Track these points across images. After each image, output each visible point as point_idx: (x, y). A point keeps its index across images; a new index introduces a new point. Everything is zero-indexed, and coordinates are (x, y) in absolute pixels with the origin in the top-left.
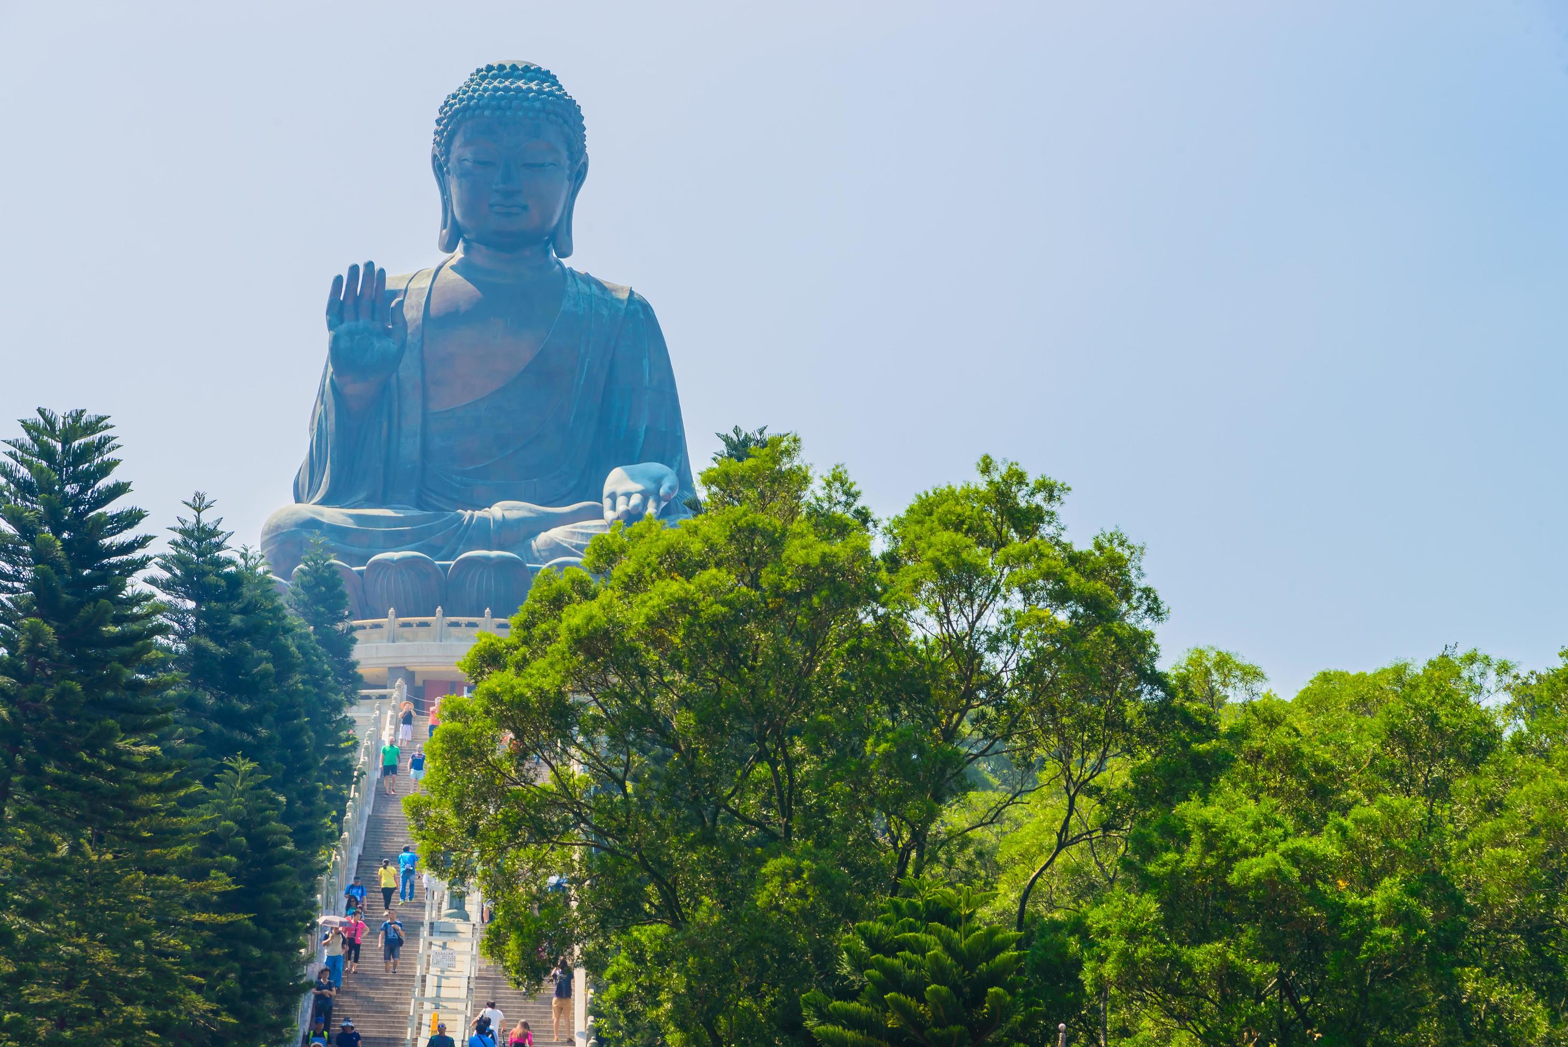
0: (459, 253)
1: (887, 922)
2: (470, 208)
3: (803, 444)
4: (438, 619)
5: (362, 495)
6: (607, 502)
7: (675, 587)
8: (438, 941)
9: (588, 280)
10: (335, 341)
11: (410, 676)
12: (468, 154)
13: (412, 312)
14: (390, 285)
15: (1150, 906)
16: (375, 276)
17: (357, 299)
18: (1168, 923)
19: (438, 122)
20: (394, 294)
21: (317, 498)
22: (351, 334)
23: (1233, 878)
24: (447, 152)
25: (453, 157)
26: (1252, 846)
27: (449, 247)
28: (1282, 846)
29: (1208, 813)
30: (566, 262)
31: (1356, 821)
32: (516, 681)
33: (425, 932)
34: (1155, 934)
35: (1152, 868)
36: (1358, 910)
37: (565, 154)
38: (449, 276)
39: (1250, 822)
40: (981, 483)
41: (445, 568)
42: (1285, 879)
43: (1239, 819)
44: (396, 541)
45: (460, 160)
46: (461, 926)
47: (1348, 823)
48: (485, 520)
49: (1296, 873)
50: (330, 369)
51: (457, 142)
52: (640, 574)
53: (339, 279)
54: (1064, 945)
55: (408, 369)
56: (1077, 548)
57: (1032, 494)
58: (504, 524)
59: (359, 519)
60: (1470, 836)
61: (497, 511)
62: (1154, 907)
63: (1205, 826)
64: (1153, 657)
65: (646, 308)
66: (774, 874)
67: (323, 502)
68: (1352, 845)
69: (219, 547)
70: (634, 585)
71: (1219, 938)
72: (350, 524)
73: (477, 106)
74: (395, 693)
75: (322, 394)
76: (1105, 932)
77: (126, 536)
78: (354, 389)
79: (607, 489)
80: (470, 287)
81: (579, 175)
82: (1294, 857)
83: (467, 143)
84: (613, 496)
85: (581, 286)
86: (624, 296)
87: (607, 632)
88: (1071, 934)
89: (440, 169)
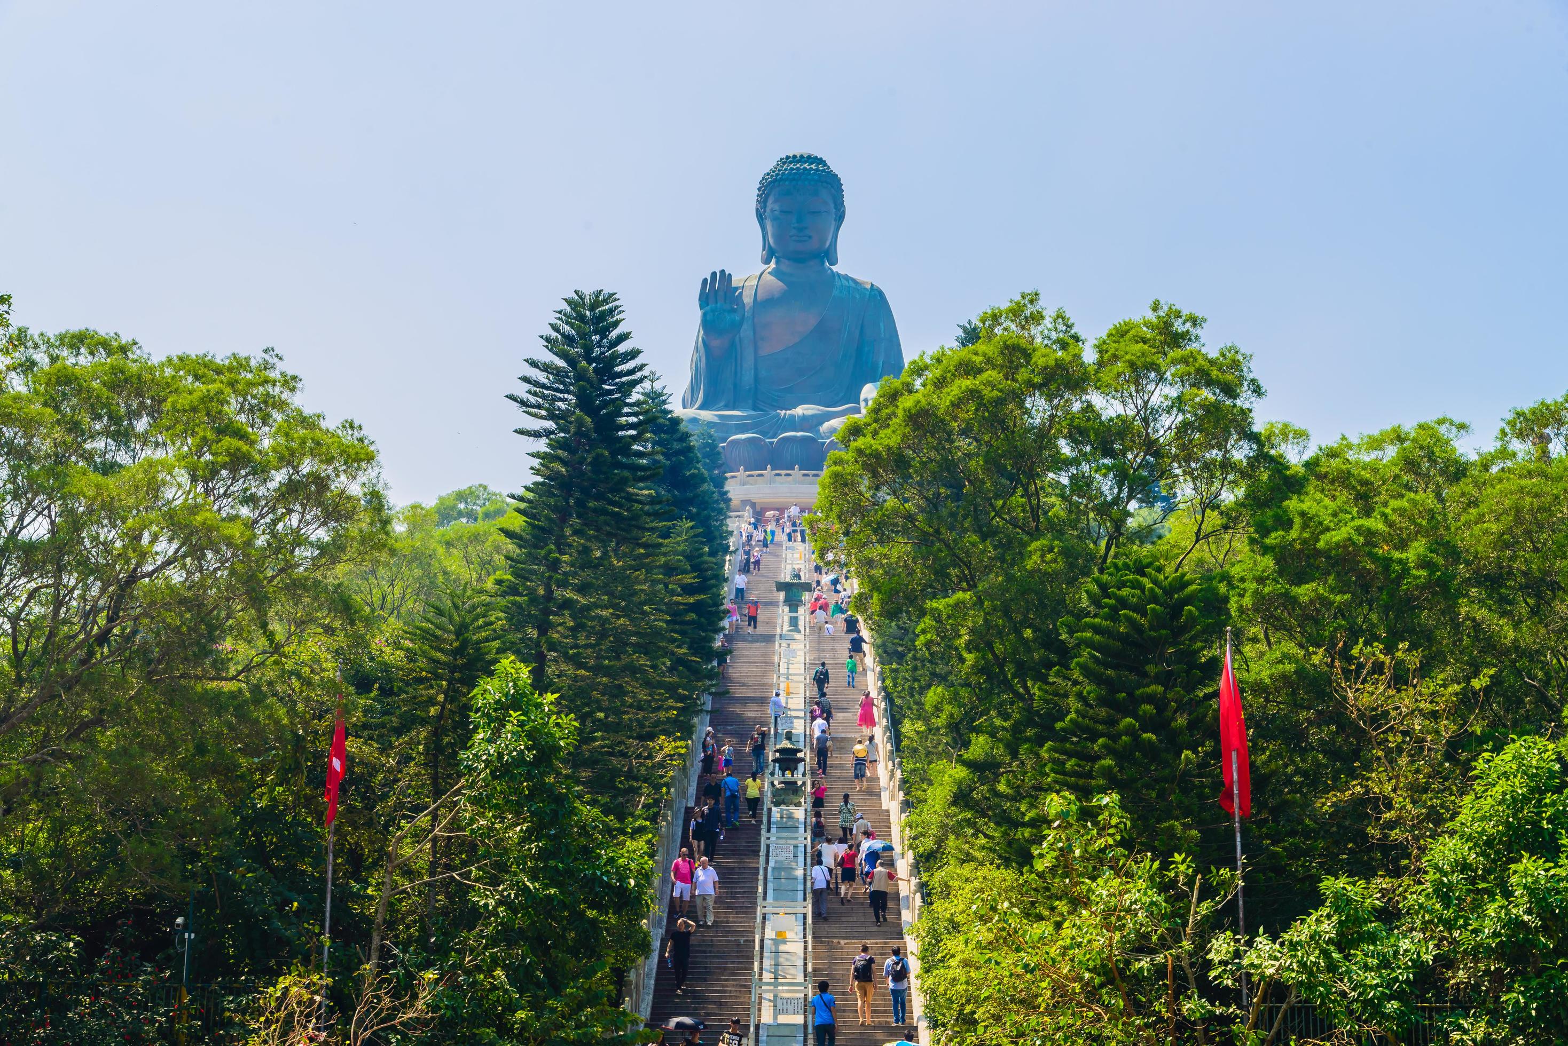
0: (773, 265)
1: (1111, 575)
2: (779, 238)
3: (1041, 296)
4: (768, 472)
5: (722, 404)
6: (862, 404)
7: (967, 383)
8: (784, 644)
9: (847, 277)
10: (704, 316)
11: (753, 505)
12: (776, 207)
13: (748, 299)
14: (734, 284)
15: (1268, 562)
16: (725, 278)
17: (716, 292)
18: (1281, 573)
19: (759, 189)
20: (737, 289)
21: (697, 406)
22: (713, 311)
23: (1321, 545)
24: (765, 207)
25: (768, 210)
26: (1332, 525)
27: (767, 261)
28: (1352, 524)
29: (1304, 507)
30: (834, 268)
31: (1394, 510)
32: (873, 442)
33: (778, 637)
34: (1274, 579)
35: (1268, 541)
36: (1400, 561)
37: (832, 206)
38: (768, 278)
39: (1330, 511)
40: (1151, 317)
41: (772, 443)
42: (1354, 544)
43: (1323, 510)
44: (742, 429)
45: (772, 211)
46: (797, 636)
47: (1388, 511)
48: (793, 416)
49: (1362, 539)
50: (702, 332)
51: (770, 201)
52: (944, 378)
53: (705, 280)
54: (1216, 588)
55: (746, 331)
56: (1210, 356)
57: (1184, 323)
58: (804, 418)
59: (720, 417)
60: (1463, 519)
61: (800, 411)
62: (1271, 563)
63: (1303, 514)
64: (1250, 424)
65: (881, 293)
66: (1036, 550)
67: (700, 408)
68: (1391, 524)
69: (664, 402)
70: (940, 384)
71: (1313, 581)
72: (716, 420)
73: (781, 179)
74: (746, 514)
75: (697, 348)
76: (1243, 580)
77: (630, 365)
78: (716, 343)
79: (862, 396)
80: (780, 284)
81: (840, 217)
82: (1358, 530)
83: (776, 201)
84: (866, 400)
85: (844, 282)
86: (869, 287)
87: (927, 411)
88: (1220, 582)
89: (761, 217)
